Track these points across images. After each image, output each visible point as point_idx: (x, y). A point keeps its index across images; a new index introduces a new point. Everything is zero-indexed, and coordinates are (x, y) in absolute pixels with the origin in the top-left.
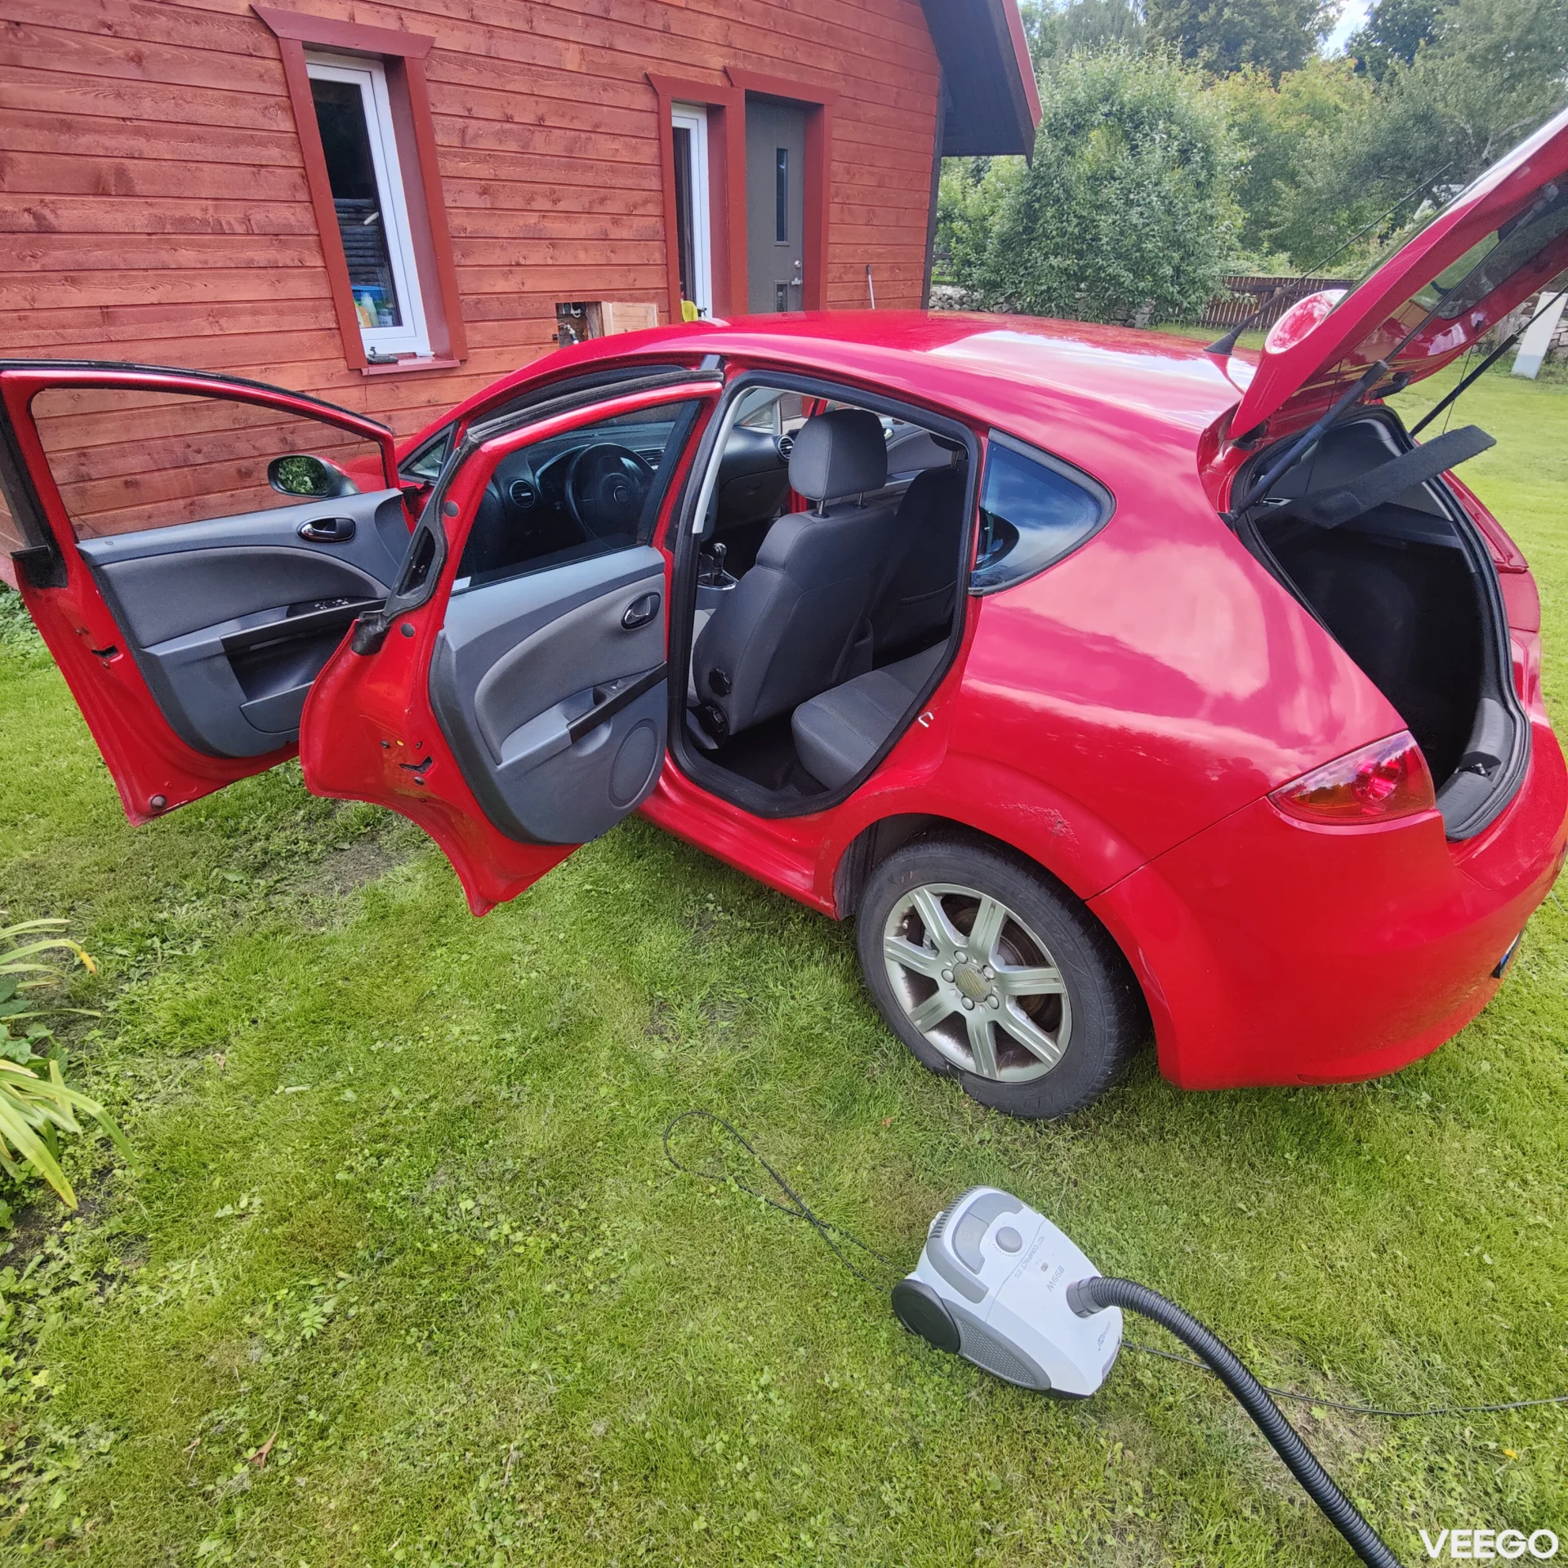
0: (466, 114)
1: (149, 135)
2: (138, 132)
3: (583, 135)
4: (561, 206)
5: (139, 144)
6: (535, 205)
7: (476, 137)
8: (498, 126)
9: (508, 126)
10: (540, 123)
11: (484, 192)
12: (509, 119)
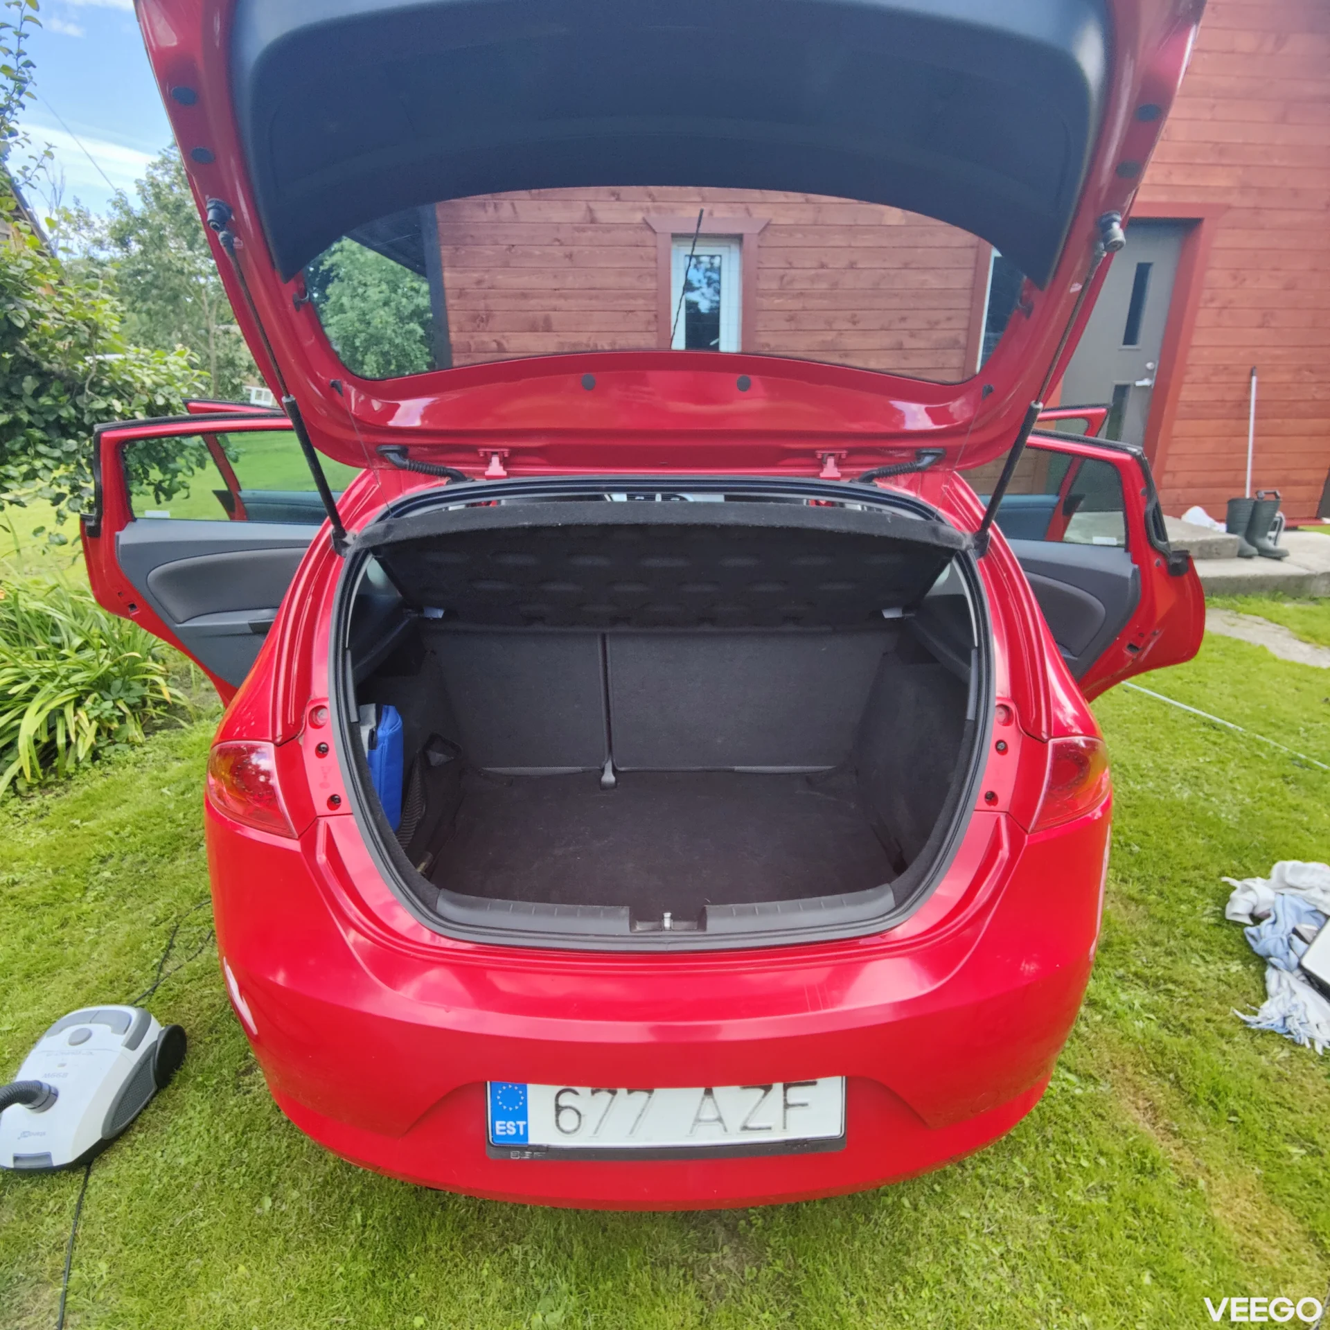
0: (788, 266)
1: (565, 297)
2: (561, 296)
3: (892, 272)
4: (860, 326)
5: (561, 303)
6: (835, 326)
7: (791, 282)
8: (813, 272)
9: (824, 271)
10: (852, 266)
11: (790, 319)
12: (823, 266)
